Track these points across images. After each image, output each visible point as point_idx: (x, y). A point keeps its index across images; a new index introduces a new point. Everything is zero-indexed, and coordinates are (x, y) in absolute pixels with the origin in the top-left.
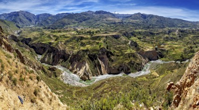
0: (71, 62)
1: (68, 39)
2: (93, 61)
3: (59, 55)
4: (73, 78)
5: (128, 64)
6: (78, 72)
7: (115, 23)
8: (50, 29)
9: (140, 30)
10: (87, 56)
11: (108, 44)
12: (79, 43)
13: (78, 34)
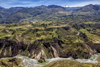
0: (30, 50)
1: (24, 32)
2: (47, 48)
3: (18, 47)
4: (32, 62)
5: (76, 51)
6: (36, 57)
7: (65, 16)
8: (5, 24)
9: (90, 23)
10: (42, 45)
11: (59, 34)
12: (35, 34)
13: (33, 26)
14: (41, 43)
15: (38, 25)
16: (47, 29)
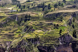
11: (76, 28)
12: (23, 27)
13: (19, 10)
14: (33, 45)
15: (31, 7)
16: (50, 15)
